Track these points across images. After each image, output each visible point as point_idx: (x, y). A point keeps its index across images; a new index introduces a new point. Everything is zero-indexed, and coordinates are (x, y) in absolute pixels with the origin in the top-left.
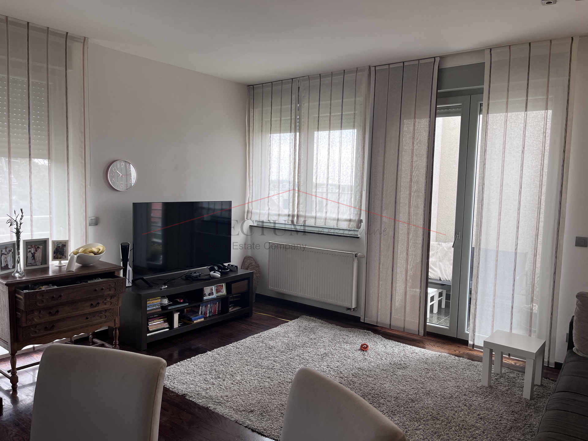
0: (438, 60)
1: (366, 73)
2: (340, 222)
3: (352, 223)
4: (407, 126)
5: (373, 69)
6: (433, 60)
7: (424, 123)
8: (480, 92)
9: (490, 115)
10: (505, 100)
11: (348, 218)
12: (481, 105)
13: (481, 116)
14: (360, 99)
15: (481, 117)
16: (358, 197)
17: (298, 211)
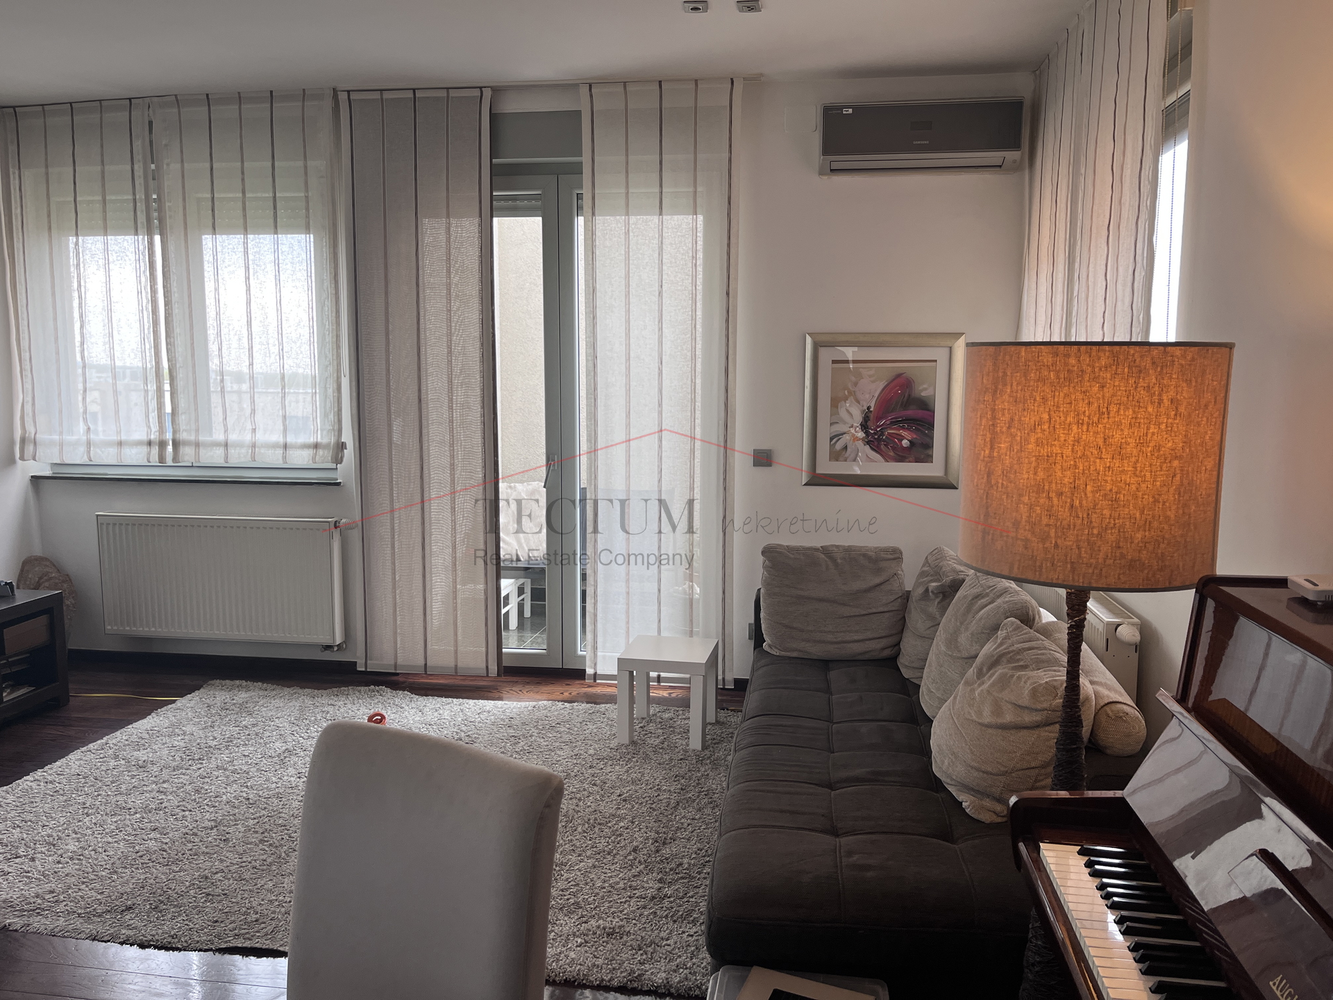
0: (488, 94)
1: (328, 104)
2: (290, 452)
3: (321, 452)
4: (433, 231)
5: (343, 97)
6: (477, 93)
7: (467, 228)
8: (577, 169)
9: (599, 219)
10: (623, 191)
11: (312, 440)
12: (579, 197)
13: (581, 219)
14: (318, 164)
15: (580, 222)
16: (330, 391)
17: (174, 432)
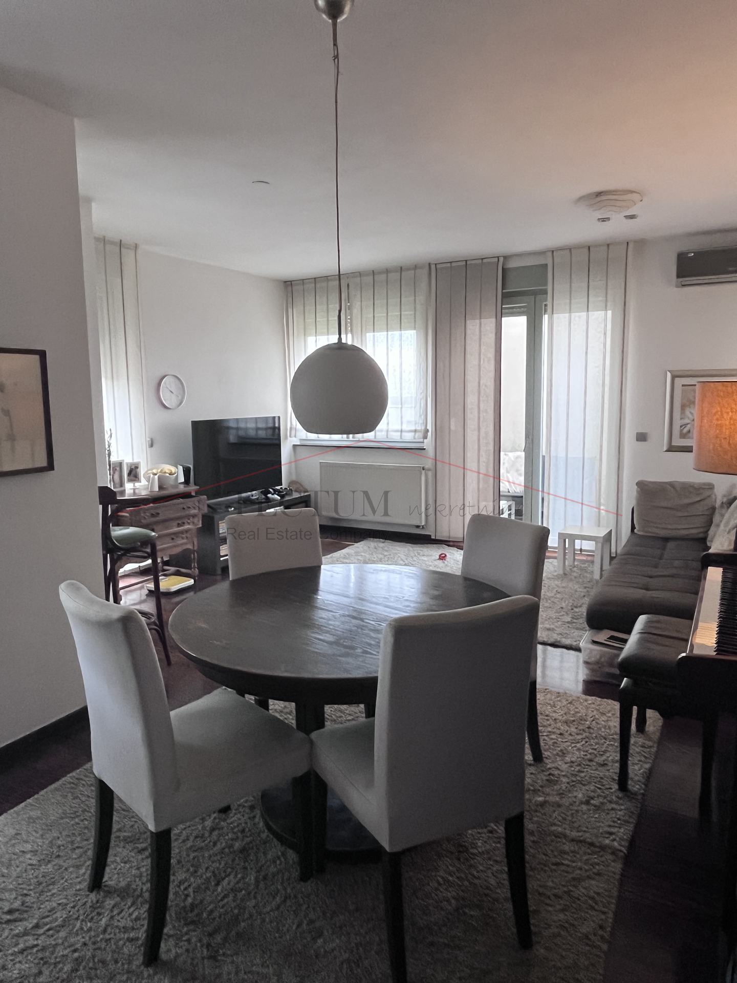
0: (501, 259)
1: (426, 271)
2: (404, 434)
3: (417, 434)
4: (473, 326)
5: (433, 267)
6: (496, 260)
7: (490, 323)
8: (545, 292)
9: (555, 316)
10: (568, 301)
11: (413, 428)
12: (546, 305)
13: (546, 316)
14: (421, 298)
15: (546, 318)
16: (422, 405)
